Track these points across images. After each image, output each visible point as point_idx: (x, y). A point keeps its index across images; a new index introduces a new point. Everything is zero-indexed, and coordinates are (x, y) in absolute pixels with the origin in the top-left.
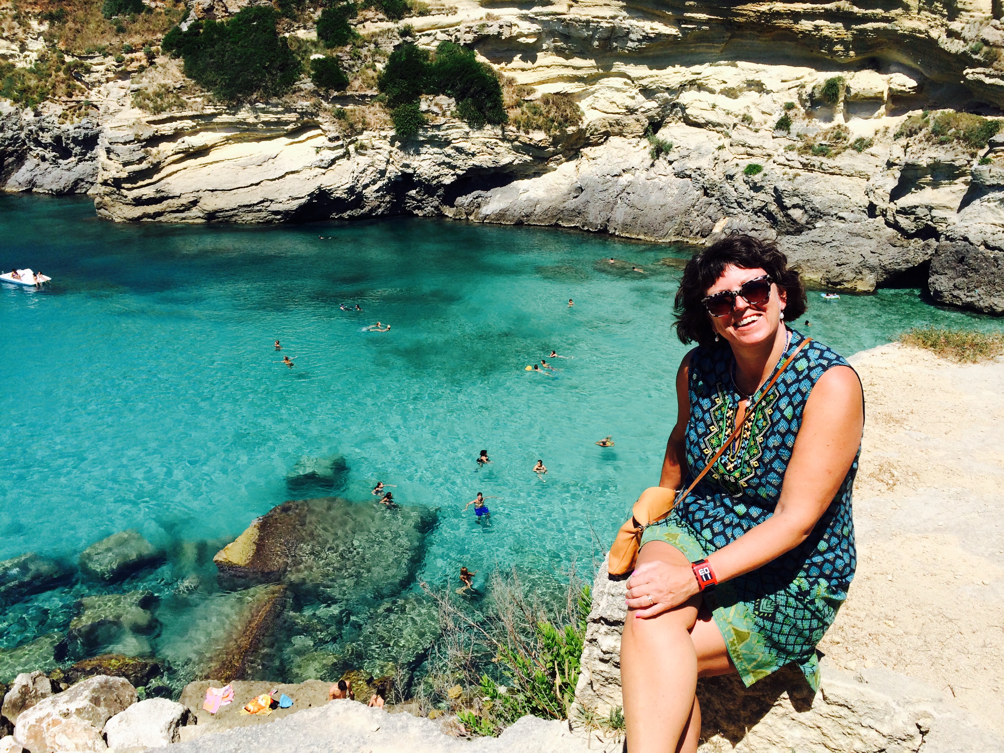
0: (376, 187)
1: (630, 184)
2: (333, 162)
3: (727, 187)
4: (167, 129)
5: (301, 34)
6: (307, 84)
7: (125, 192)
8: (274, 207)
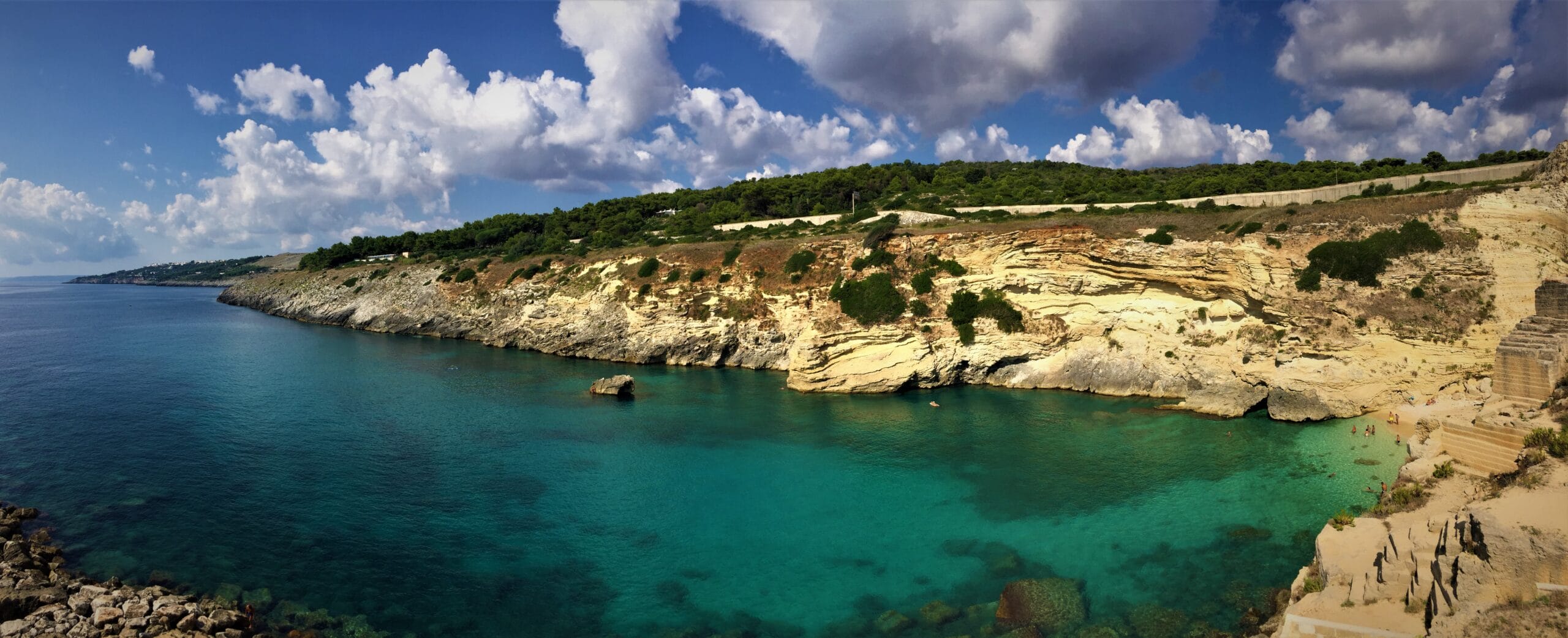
0: (947, 369)
1: (1099, 363)
2: (924, 356)
3: (1156, 363)
4: (831, 340)
5: (903, 285)
6: (909, 314)
7: (806, 375)
8: (889, 384)
